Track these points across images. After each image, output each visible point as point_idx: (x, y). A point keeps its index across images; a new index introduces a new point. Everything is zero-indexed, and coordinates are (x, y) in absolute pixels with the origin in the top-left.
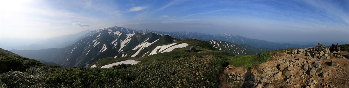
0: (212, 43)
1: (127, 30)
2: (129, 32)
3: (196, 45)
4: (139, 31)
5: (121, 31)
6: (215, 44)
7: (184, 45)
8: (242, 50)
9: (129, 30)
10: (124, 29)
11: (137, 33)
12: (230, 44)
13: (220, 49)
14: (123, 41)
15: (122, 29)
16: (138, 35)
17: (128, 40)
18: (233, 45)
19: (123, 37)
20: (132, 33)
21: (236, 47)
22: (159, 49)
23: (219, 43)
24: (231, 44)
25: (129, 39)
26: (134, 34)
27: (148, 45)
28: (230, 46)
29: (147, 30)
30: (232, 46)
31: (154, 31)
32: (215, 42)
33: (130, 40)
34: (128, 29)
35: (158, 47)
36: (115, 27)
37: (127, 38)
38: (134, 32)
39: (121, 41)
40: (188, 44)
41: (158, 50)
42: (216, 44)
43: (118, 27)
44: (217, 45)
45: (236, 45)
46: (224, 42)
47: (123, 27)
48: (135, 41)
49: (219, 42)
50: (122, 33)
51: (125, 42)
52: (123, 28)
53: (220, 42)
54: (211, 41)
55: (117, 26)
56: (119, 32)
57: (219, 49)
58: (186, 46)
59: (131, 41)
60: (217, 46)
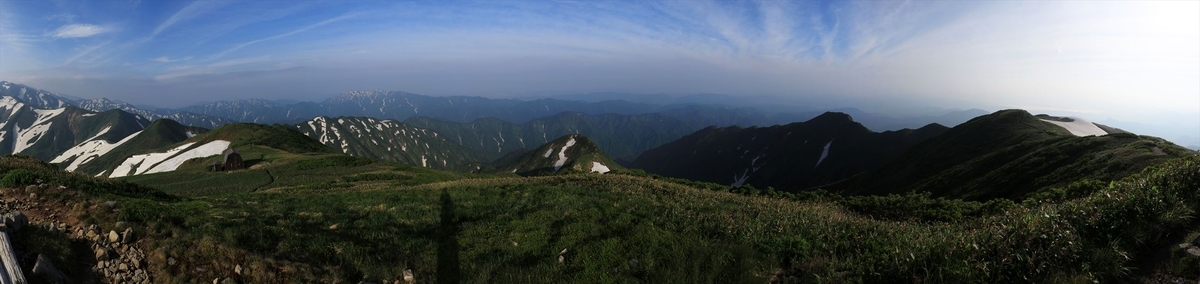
0: (314, 128)
1: (41, 95)
2: (46, 103)
3: (256, 144)
4: (81, 101)
5: (21, 97)
6: (324, 129)
7: (217, 148)
8: (415, 136)
9: (46, 97)
10: (31, 92)
11: (72, 108)
12: (373, 124)
13: (344, 144)
14: (24, 131)
15: (24, 91)
16: (74, 115)
17: (40, 128)
18: (383, 126)
19: (25, 119)
20: (54, 106)
21: (394, 129)
22: (139, 165)
23: (338, 126)
24: (377, 122)
25: (42, 124)
26: (63, 110)
27: (104, 148)
28: (374, 131)
29: (105, 99)
30: (379, 127)
31: (128, 105)
32: (324, 125)
33: (46, 128)
34: (42, 91)
35: (136, 159)
36: (3, 83)
37: (38, 121)
38: (61, 103)
39: (18, 129)
40: (228, 143)
41: (134, 168)
42: (328, 128)
43: (12, 85)
44: (333, 132)
45: (394, 122)
46: (353, 119)
47: (28, 85)
48: (65, 134)
49: (335, 121)
50: (22, 105)
51: (29, 134)
52: (28, 89)
53: (341, 121)
54: (310, 123)
55: (10, 81)
56: (14, 102)
57: (338, 143)
58: (223, 149)
59: (50, 132)
60: (331, 134)
